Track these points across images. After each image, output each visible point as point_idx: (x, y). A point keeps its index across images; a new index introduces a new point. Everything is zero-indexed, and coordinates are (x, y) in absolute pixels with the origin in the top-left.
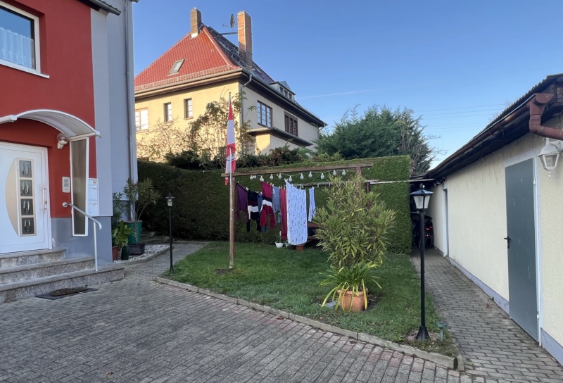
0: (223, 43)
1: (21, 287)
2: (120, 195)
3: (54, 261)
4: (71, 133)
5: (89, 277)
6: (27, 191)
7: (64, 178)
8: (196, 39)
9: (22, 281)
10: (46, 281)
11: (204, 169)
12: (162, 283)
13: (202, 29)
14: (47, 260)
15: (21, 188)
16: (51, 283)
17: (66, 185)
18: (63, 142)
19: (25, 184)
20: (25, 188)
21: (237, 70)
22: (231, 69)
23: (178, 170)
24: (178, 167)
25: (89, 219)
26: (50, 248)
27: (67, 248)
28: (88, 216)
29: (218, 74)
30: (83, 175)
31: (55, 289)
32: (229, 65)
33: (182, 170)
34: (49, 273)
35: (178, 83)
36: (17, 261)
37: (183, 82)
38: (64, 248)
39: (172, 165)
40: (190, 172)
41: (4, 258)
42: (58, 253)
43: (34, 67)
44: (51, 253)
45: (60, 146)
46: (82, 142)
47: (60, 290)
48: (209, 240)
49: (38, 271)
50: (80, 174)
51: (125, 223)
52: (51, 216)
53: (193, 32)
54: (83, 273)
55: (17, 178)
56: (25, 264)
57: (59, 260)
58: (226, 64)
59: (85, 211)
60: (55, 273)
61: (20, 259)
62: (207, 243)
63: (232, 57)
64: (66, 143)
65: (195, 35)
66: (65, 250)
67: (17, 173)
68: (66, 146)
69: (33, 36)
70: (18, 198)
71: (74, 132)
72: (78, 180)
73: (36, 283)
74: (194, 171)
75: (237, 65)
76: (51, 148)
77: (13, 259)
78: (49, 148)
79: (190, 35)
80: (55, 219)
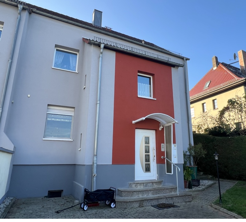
0: (231, 68)
1: (145, 200)
2: (186, 152)
3: (158, 187)
4: (165, 123)
5: (175, 198)
6: (147, 151)
7: (162, 144)
8: (216, 70)
9: (145, 196)
10: (156, 198)
11: (229, 136)
12: (216, 209)
13: (219, 65)
14: (155, 186)
15: (145, 149)
16: (157, 199)
17: (163, 148)
18: (162, 127)
19: (147, 147)
20: (147, 149)
21: (242, 80)
22: (238, 80)
23: (214, 137)
24: (213, 135)
25: (173, 165)
26: (156, 179)
27: (163, 180)
28: (173, 163)
29: (231, 84)
30: (170, 143)
31: (159, 203)
32: (236, 78)
33: (216, 137)
34: (157, 193)
35: (209, 92)
36: (143, 185)
37: (211, 91)
38: (162, 180)
39: (210, 135)
40: (221, 138)
41: (139, 183)
42: (159, 182)
43: (151, 96)
44: (157, 182)
45: (160, 129)
46: (170, 126)
47: (162, 204)
48: (237, 180)
49: (152, 191)
50: (169, 142)
51: (189, 167)
52: (157, 163)
53: (214, 67)
54: (172, 195)
55: (144, 145)
56: (146, 187)
57: (160, 186)
58: (234, 78)
59: (171, 161)
60: (159, 194)
61: (145, 184)
62: (237, 182)
63: (237, 74)
64: (163, 127)
65: (215, 68)
66: (163, 181)
67: (144, 143)
68: (163, 129)
69: (150, 84)
70: (144, 154)
71: (166, 122)
72: (168, 145)
73: (151, 198)
74: (223, 138)
75: (241, 77)
76: (156, 131)
77: (142, 184)
78: (156, 130)
79: (213, 69)
80: (158, 165)
